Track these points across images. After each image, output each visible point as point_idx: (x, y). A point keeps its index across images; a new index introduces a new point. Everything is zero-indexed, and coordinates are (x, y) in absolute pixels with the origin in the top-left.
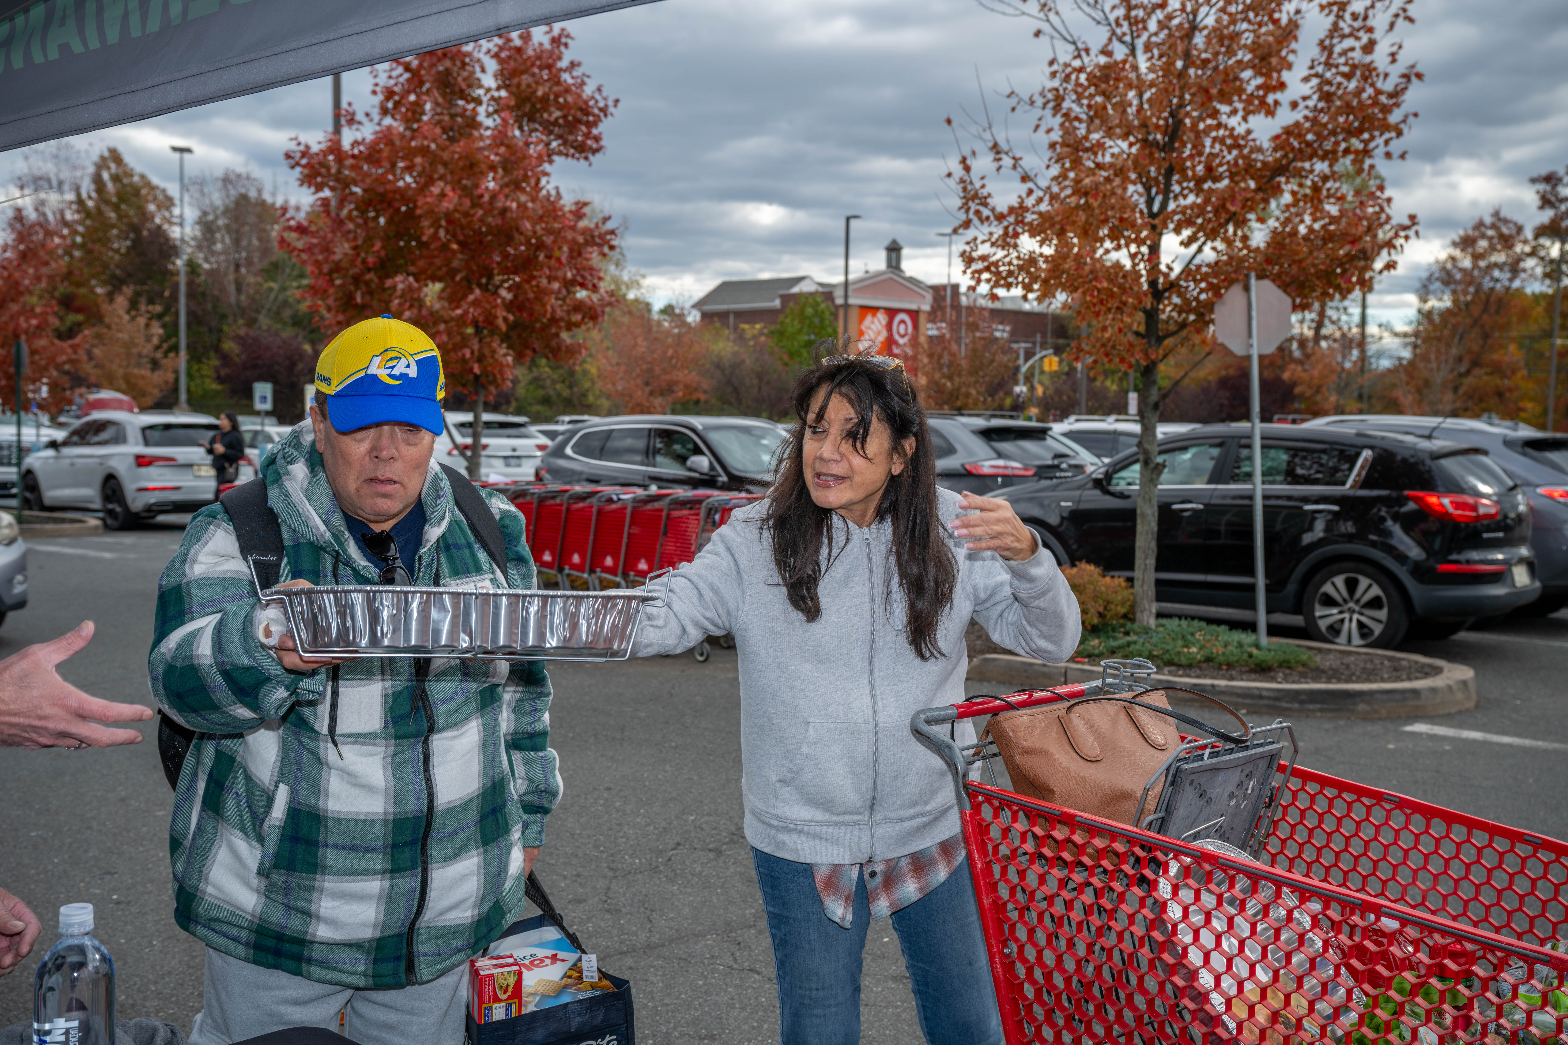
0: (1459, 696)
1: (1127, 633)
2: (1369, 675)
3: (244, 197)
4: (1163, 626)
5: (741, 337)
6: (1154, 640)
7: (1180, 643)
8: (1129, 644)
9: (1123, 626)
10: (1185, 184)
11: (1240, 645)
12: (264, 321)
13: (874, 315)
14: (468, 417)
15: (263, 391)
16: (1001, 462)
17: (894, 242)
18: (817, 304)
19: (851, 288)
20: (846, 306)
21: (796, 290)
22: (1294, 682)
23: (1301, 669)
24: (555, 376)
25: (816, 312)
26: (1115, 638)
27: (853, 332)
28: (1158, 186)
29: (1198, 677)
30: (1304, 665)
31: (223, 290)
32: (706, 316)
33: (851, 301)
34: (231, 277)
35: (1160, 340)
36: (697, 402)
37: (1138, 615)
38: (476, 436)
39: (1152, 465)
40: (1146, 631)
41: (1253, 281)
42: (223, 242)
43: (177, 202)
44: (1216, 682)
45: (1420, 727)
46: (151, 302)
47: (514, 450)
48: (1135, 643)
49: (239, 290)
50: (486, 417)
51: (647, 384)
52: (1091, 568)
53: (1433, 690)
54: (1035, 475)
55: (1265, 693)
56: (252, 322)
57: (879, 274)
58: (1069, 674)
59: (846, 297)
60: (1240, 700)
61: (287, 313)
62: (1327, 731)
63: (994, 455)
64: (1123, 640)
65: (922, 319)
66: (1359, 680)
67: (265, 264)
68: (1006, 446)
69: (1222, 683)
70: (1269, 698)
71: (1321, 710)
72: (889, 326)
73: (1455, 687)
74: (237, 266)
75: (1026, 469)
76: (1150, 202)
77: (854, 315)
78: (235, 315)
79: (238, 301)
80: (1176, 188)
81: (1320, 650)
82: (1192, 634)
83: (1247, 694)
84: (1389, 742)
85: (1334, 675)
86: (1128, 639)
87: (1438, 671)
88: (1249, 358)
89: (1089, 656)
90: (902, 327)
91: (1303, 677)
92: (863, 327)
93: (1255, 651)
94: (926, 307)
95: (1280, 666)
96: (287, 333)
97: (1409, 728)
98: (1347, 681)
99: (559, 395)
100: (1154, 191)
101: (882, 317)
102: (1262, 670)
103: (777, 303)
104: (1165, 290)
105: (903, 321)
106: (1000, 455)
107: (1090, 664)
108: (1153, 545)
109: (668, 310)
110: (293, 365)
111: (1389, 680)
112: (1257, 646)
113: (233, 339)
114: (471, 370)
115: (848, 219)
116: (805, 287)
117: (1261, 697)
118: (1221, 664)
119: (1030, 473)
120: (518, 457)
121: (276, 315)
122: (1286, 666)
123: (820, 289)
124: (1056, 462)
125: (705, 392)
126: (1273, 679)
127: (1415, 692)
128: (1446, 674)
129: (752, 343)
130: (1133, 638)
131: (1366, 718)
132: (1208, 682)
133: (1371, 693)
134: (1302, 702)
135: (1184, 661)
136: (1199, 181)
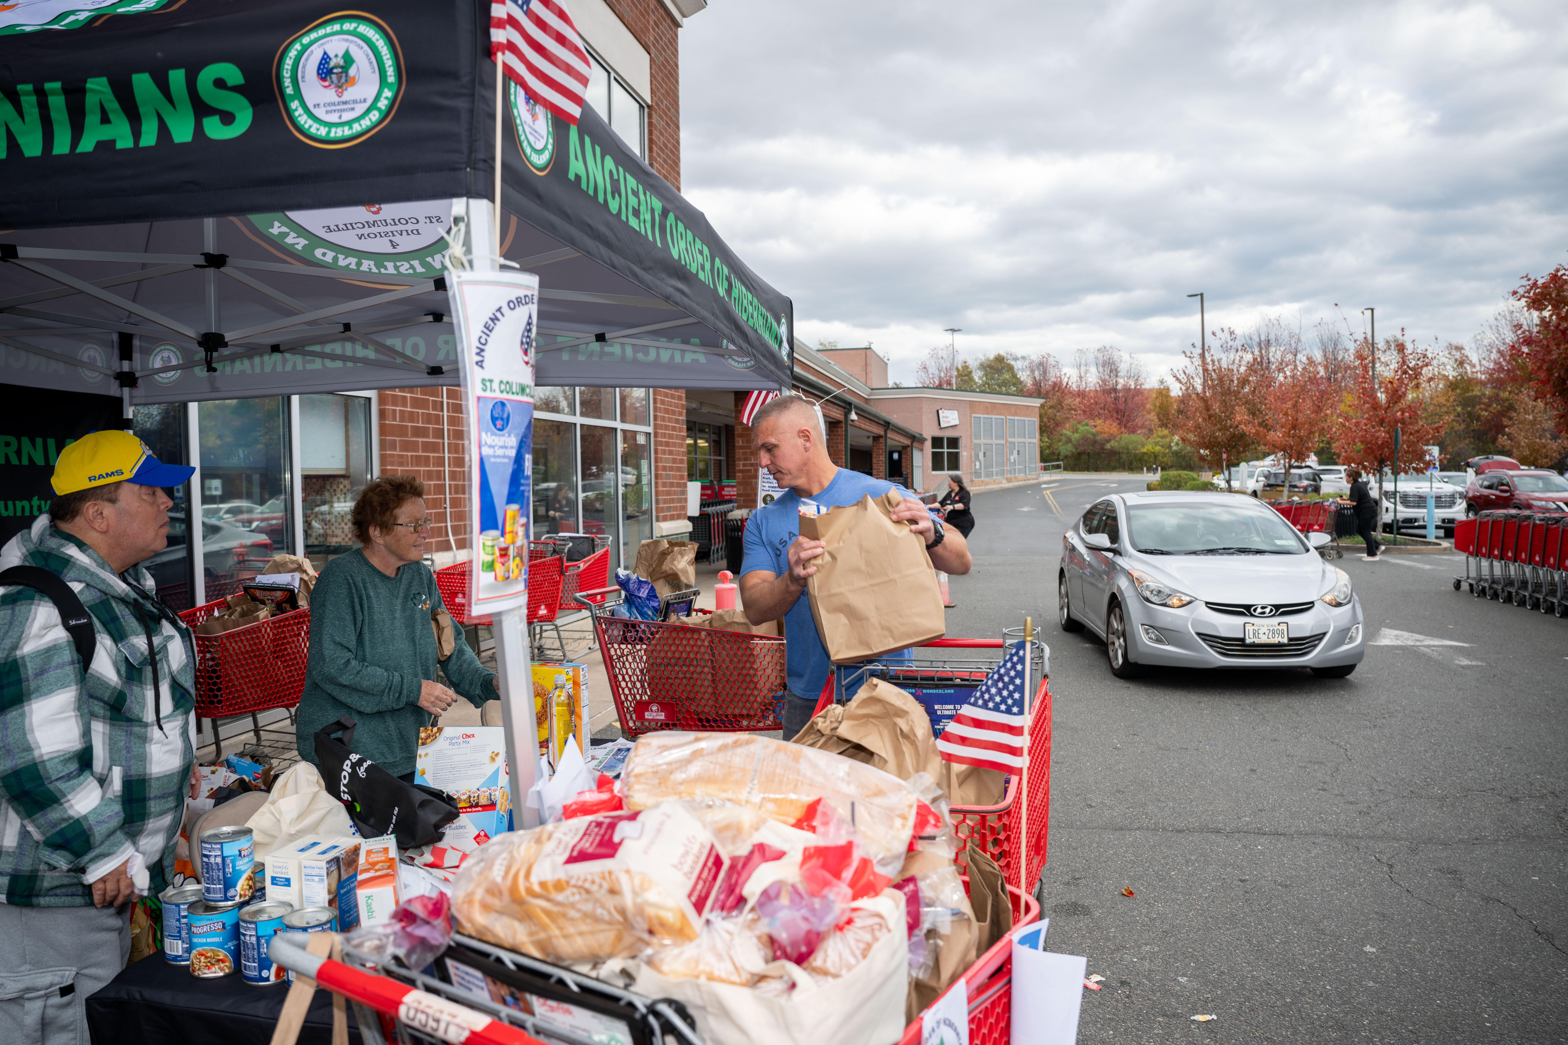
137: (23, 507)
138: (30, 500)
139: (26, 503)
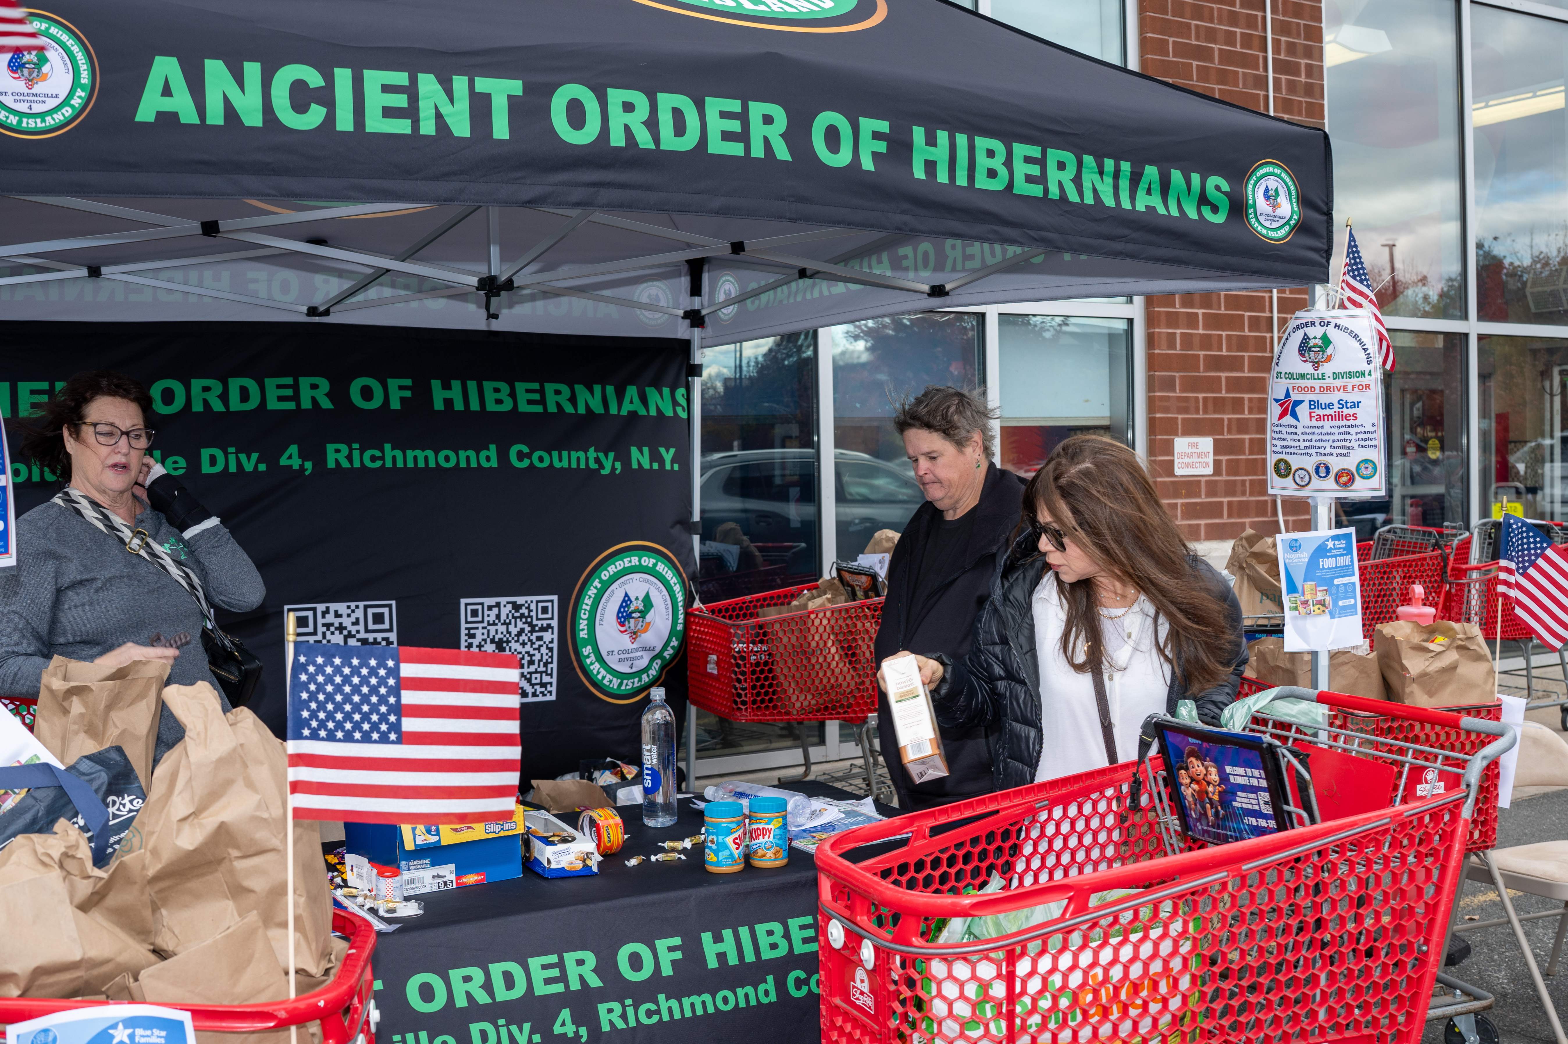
137: (578, 459)
138: (586, 451)
139: (581, 454)
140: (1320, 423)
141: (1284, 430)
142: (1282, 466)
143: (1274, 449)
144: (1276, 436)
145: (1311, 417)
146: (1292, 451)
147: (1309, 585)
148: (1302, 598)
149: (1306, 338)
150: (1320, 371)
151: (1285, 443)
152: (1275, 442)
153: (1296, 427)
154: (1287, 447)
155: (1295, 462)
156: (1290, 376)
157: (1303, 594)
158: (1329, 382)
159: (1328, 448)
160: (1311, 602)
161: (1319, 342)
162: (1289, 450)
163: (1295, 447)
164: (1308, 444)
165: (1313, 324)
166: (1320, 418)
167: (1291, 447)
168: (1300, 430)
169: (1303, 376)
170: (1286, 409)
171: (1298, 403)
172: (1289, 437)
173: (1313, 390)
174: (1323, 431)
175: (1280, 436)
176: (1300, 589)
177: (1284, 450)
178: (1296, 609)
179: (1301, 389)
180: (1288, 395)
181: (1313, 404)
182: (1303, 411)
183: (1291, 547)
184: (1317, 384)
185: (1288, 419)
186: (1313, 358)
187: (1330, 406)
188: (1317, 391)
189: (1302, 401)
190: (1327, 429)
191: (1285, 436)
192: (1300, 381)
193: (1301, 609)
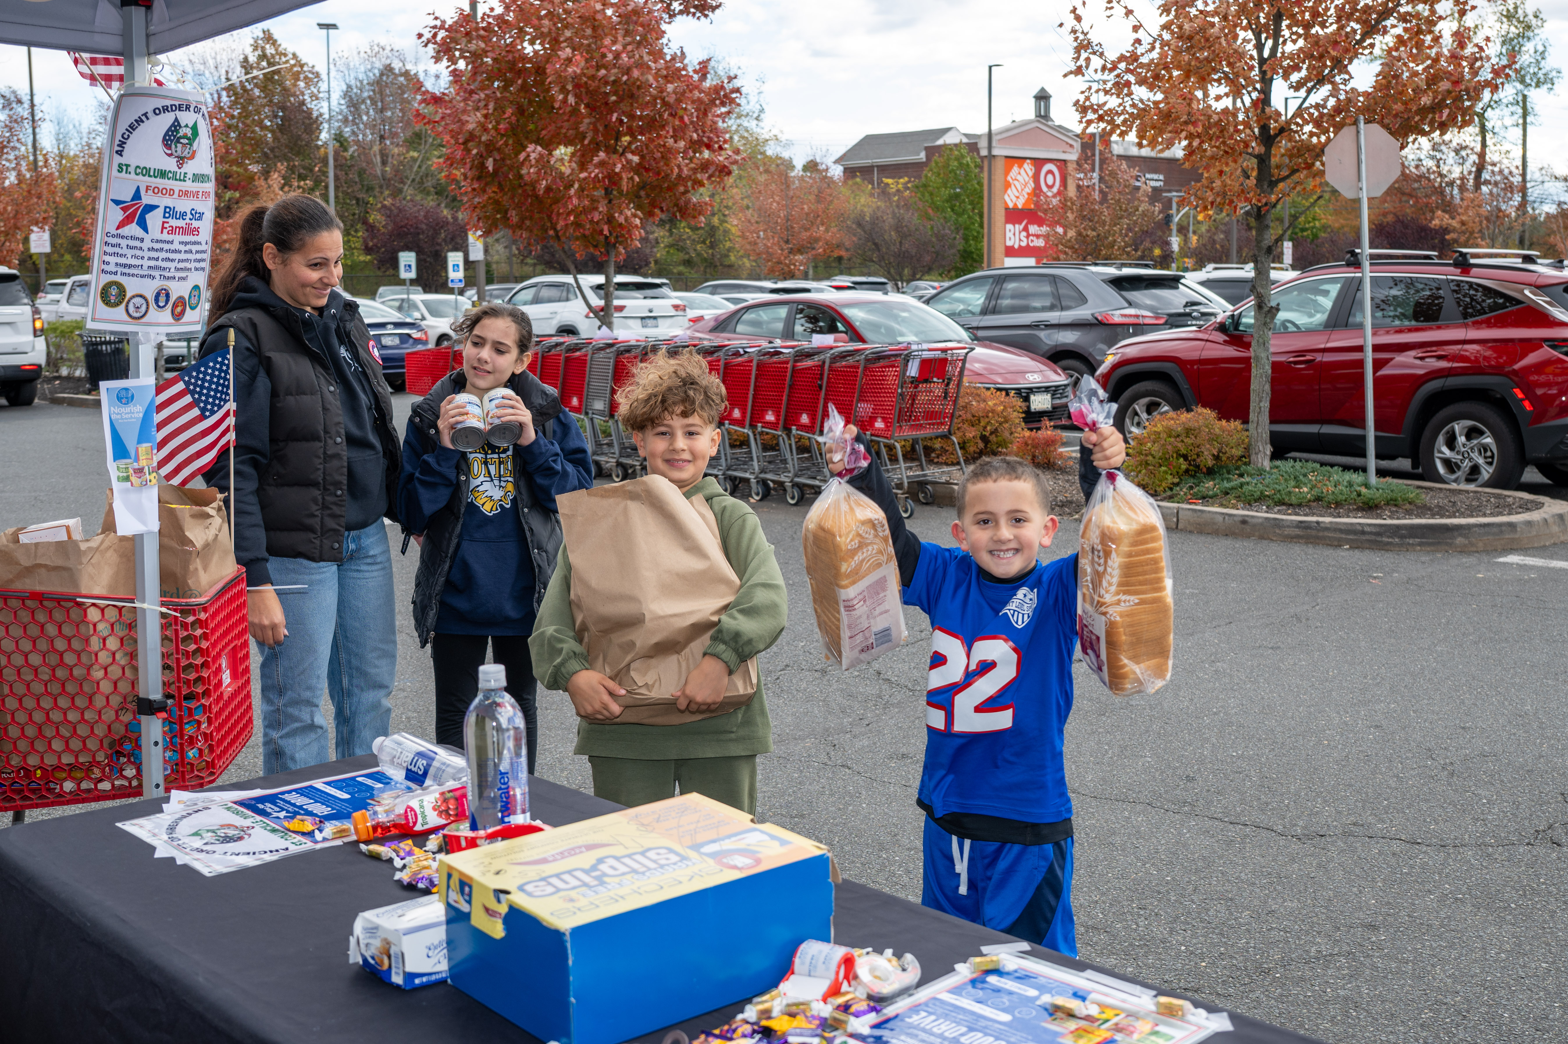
0: (1555, 529)
1: (1241, 475)
2: (1472, 511)
3: (389, 69)
4: (1277, 467)
5: (884, 192)
6: (1267, 481)
7: (1293, 483)
8: (1242, 485)
9: (1238, 468)
10: (1295, 29)
11: (1350, 484)
12: (409, 191)
13: (1020, 167)
14: (600, 279)
15: (407, 259)
16: (1132, 311)
17: (1043, 90)
18: (963, 156)
19: (995, 139)
20: (991, 157)
21: (940, 142)
22: (1398, 518)
23: (1408, 506)
24: (695, 237)
25: (961, 164)
26: (1229, 480)
27: (998, 184)
28: (1267, 32)
29: (1306, 515)
30: (1410, 503)
31: (370, 162)
32: (850, 172)
33: (995, 152)
34: (376, 148)
35: (1273, 184)
36: (840, 259)
37: (1253, 457)
38: (608, 298)
39: (1266, 309)
40: (1261, 472)
41: (1362, 125)
42: (367, 114)
43: (324, 76)
44: (1321, 519)
45: (1513, 559)
46: (301, 177)
47: (651, 311)
48: (1248, 483)
49: (384, 163)
50: (620, 279)
51: (787, 242)
52: (1207, 411)
53: (1529, 523)
54: (1166, 323)
55: (1367, 529)
56: (397, 193)
57: (1030, 122)
58: (1181, 513)
59: (990, 147)
60: (1343, 536)
61: (429, 183)
62: (1423, 563)
63: (1126, 305)
64: (1236, 481)
65: (1071, 167)
66: (1463, 515)
67: (409, 133)
68: (1136, 295)
69: (1327, 519)
70: (1371, 533)
71: (1420, 544)
72: (1036, 177)
73: (1550, 520)
74: (382, 137)
75: (1157, 318)
76: (1260, 47)
77: (999, 166)
78: (381, 187)
79: (383, 172)
80: (1286, 33)
81: (1431, 489)
82: (1305, 475)
83: (1350, 530)
84: (1479, 572)
85: (1441, 512)
86: (1242, 480)
87: (1539, 506)
88: (1357, 201)
89: (1203, 498)
90: (1050, 178)
91: (1409, 513)
92: (1009, 178)
93: (1363, 490)
94: (1073, 156)
95: (1387, 504)
96: (430, 202)
97: (1501, 560)
98: (1449, 517)
99: (699, 254)
100: (1264, 36)
101: (1028, 167)
102: (1369, 507)
103: (922, 156)
104: (1276, 135)
105: (1050, 172)
106: (1130, 304)
107: (1203, 504)
108: (1267, 387)
109: (812, 166)
110: (436, 233)
111: (1492, 515)
112: (1367, 486)
113: (379, 210)
114: (601, 232)
115: (990, 67)
116: (949, 139)
117: (1363, 533)
118: (1329, 503)
119: (1162, 321)
120: (655, 318)
121: (420, 185)
122: (1393, 503)
123: (965, 140)
124: (1188, 310)
125: (847, 250)
126: (1379, 516)
127: (1512, 526)
128: (1546, 508)
129: (896, 198)
130: (1246, 479)
131: (1463, 551)
132: (1314, 519)
133: (1469, 527)
134: (1402, 537)
135: (1294, 500)
136: (1307, 26)
140: (170, 237)
141: (124, 243)
142: (114, 291)
143: (106, 268)
144: (109, 249)
145: (163, 228)
146: (132, 271)
147: (144, 447)
148: (136, 465)
149: (176, 125)
150: (183, 170)
151: (123, 261)
152: (107, 258)
153: (142, 240)
154: (125, 266)
155: (132, 286)
156: (145, 171)
157: (137, 459)
158: (189, 185)
159: (173, 270)
160: (146, 470)
161: (189, 132)
162: (126, 271)
163: (135, 266)
164: (152, 263)
165: (188, 108)
166: (173, 230)
167: (130, 266)
168: (147, 244)
169: (163, 174)
170: (134, 214)
171: (151, 208)
172: (130, 252)
173: (171, 192)
174: (172, 247)
175: (116, 250)
176: (133, 454)
177: (120, 270)
178: (127, 479)
179: (157, 191)
180: (137, 196)
181: (169, 212)
182: (154, 220)
183: (119, 399)
184: (177, 186)
185: (133, 229)
186: (179, 152)
187: (183, 215)
188: (176, 195)
189: (157, 207)
190: (176, 246)
191: (125, 251)
192: (158, 180)
193: (134, 479)
